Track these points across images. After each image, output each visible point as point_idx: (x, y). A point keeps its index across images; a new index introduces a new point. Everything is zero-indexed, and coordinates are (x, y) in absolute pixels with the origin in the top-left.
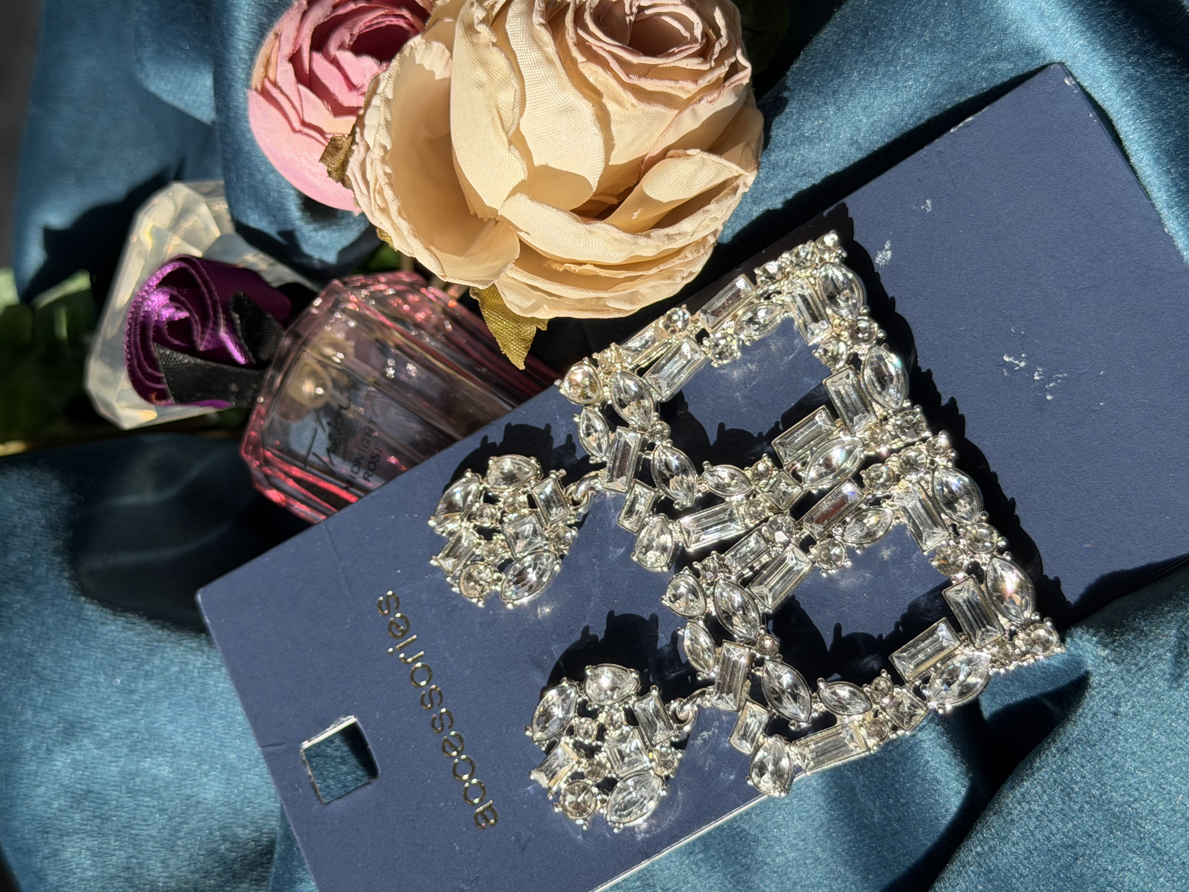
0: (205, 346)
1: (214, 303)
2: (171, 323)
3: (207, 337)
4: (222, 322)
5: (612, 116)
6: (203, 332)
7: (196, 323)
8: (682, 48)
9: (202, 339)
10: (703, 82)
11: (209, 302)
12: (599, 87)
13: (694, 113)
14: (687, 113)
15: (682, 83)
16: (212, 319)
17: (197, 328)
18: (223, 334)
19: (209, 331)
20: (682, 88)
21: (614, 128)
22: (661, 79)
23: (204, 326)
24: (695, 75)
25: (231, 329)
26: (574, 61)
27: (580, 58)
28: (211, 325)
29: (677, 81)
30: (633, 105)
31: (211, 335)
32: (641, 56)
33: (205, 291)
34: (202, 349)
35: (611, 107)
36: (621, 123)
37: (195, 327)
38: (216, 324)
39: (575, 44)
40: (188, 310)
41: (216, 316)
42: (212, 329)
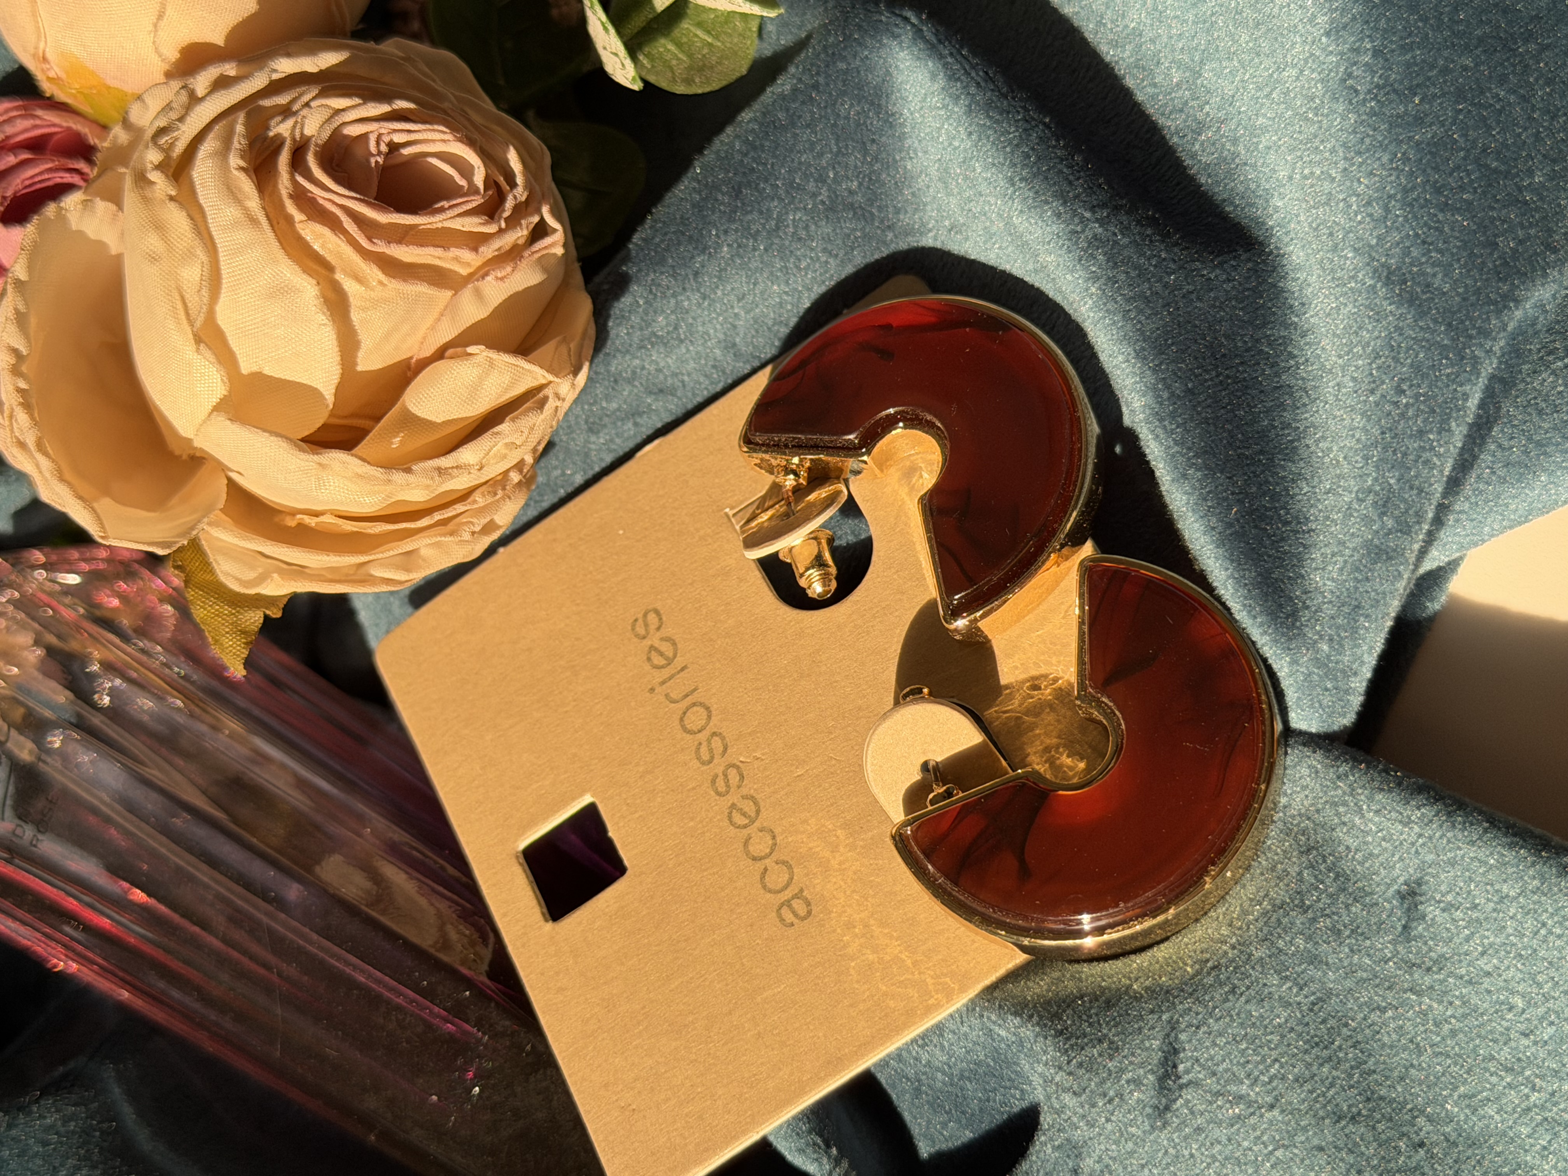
5: (351, 299)
8: (455, 202)
10: (488, 251)
12: (329, 257)
13: (478, 294)
14: (467, 294)
15: (454, 252)
20: (456, 259)
21: (355, 316)
22: (422, 246)
24: (476, 241)
26: (289, 220)
27: (298, 216)
29: (446, 248)
30: (381, 283)
32: (391, 212)
35: (349, 286)
36: (364, 309)
39: (291, 196)
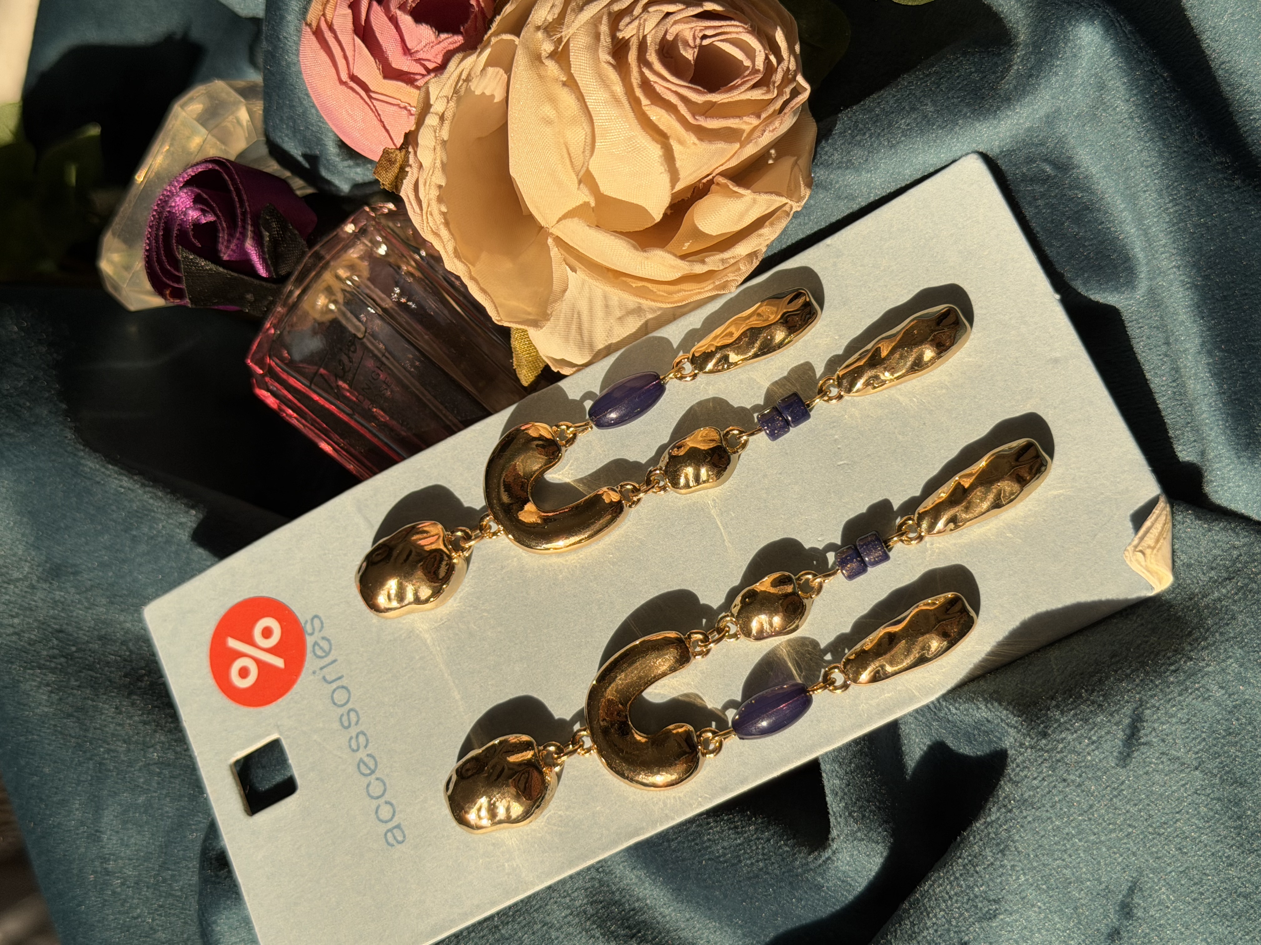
0: (229, 256)
1: (244, 214)
2: (197, 225)
3: (233, 246)
4: (249, 233)
6: (229, 241)
7: (223, 230)
9: (227, 247)
11: (239, 211)
16: (239, 230)
17: (223, 236)
18: (249, 246)
19: (235, 241)
23: (231, 235)
25: (258, 241)
28: (238, 235)
31: (236, 245)
33: (236, 199)
34: (225, 257)
37: (221, 234)
38: (244, 236)
40: (216, 215)
41: (244, 228)
42: (238, 239)
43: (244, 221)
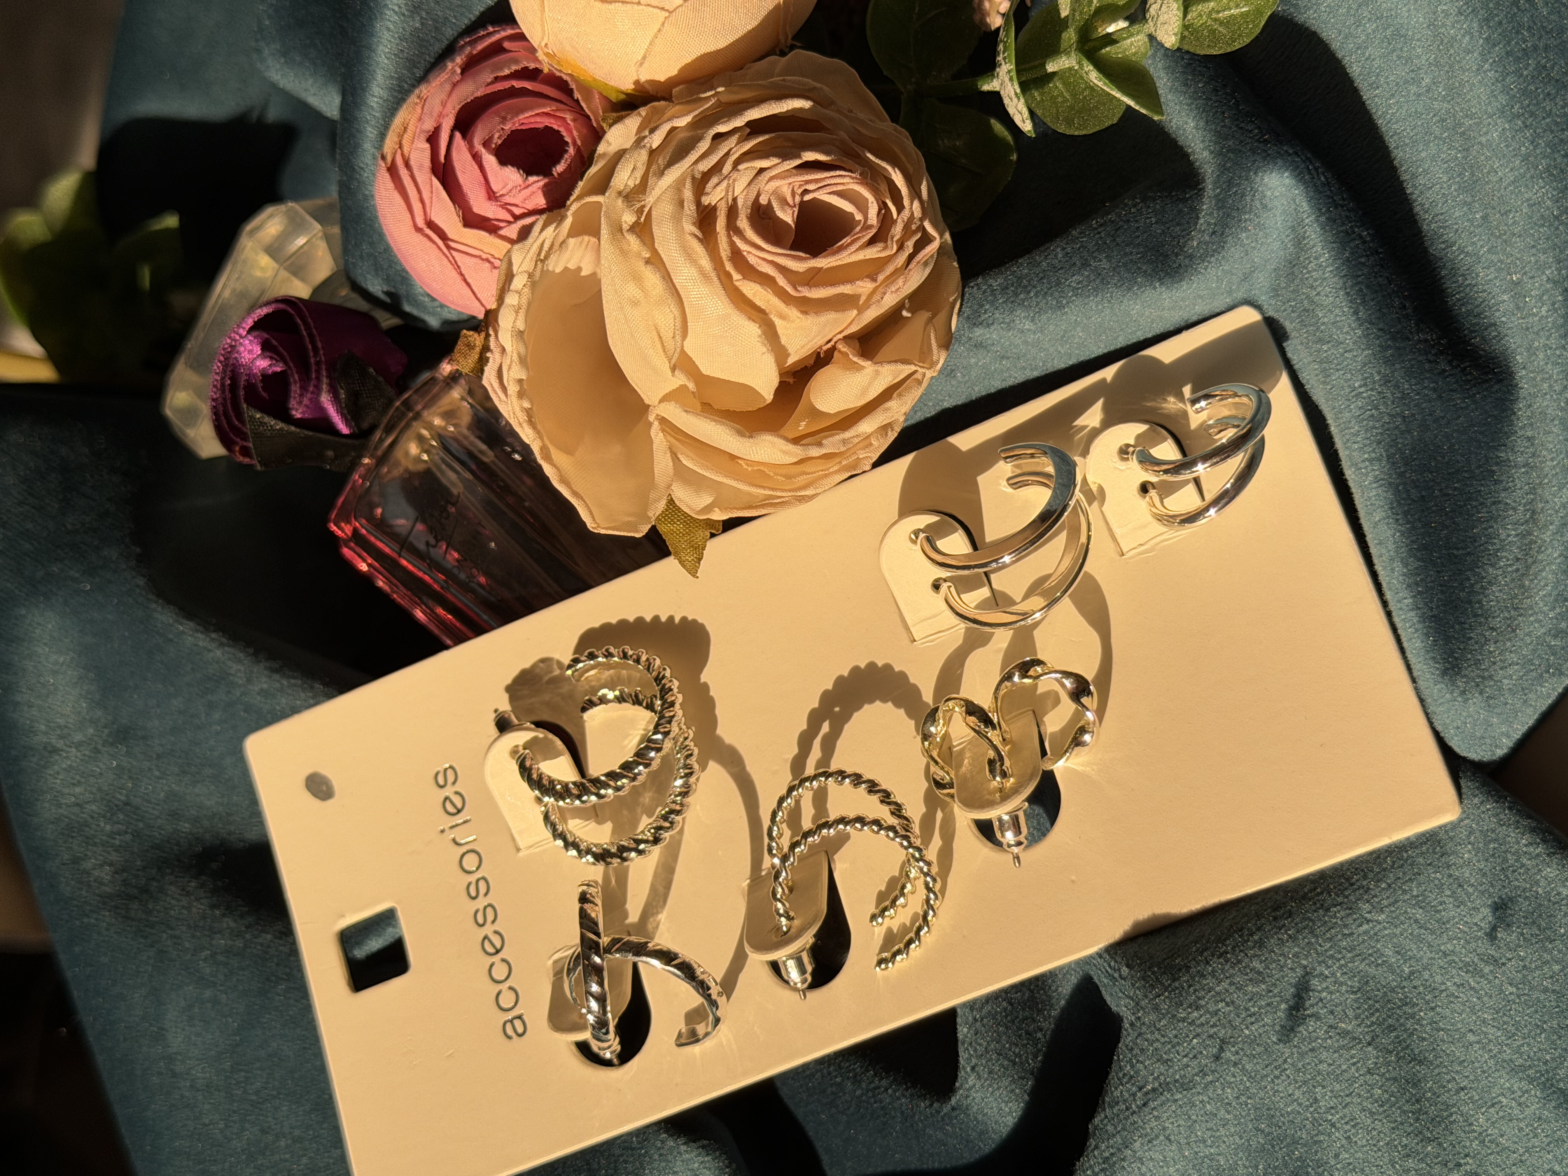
0: (301, 413)
1: (318, 363)
2: (265, 376)
3: (306, 401)
4: (324, 386)
6: (301, 395)
7: (295, 382)
9: (300, 403)
11: (312, 360)
16: (313, 382)
17: (295, 389)
18: (325, 399)
19: (309, 395)
23: (304, 388)
25: (335, 396)
28: (311, 389)
31: (311, 399)
33: (310, 347)
34: (299, 416)
37: (293, 388)
38: (318, 390)
40: (285, 363)
41: (318, 379)
42: (312, 393)
43: (318, 372)
